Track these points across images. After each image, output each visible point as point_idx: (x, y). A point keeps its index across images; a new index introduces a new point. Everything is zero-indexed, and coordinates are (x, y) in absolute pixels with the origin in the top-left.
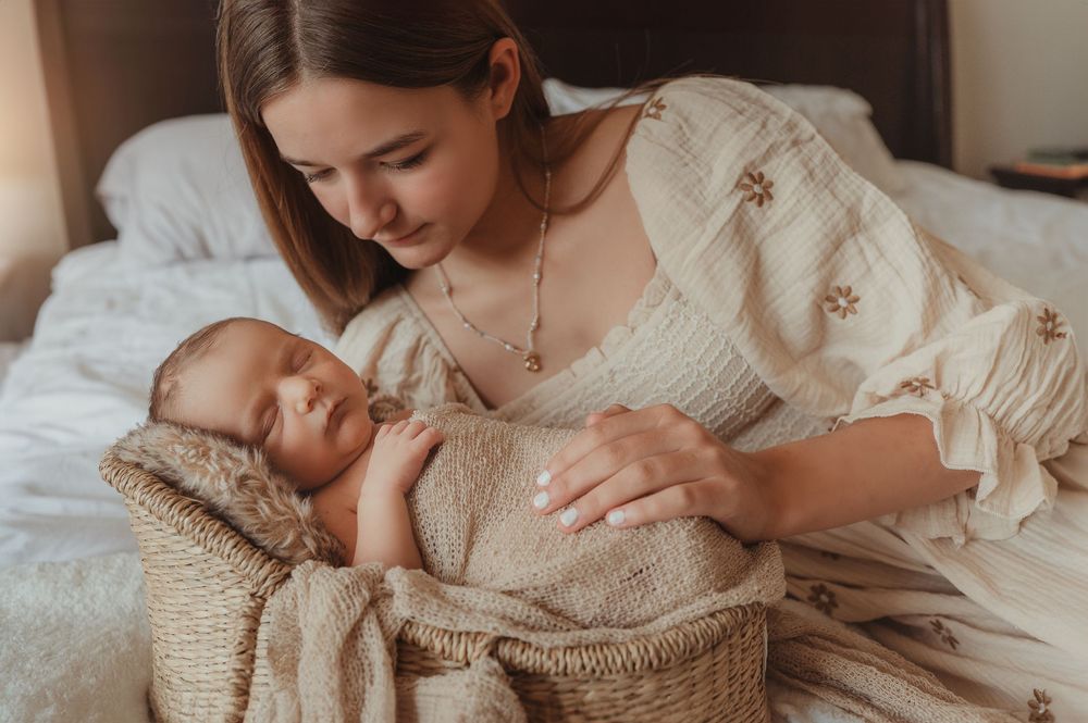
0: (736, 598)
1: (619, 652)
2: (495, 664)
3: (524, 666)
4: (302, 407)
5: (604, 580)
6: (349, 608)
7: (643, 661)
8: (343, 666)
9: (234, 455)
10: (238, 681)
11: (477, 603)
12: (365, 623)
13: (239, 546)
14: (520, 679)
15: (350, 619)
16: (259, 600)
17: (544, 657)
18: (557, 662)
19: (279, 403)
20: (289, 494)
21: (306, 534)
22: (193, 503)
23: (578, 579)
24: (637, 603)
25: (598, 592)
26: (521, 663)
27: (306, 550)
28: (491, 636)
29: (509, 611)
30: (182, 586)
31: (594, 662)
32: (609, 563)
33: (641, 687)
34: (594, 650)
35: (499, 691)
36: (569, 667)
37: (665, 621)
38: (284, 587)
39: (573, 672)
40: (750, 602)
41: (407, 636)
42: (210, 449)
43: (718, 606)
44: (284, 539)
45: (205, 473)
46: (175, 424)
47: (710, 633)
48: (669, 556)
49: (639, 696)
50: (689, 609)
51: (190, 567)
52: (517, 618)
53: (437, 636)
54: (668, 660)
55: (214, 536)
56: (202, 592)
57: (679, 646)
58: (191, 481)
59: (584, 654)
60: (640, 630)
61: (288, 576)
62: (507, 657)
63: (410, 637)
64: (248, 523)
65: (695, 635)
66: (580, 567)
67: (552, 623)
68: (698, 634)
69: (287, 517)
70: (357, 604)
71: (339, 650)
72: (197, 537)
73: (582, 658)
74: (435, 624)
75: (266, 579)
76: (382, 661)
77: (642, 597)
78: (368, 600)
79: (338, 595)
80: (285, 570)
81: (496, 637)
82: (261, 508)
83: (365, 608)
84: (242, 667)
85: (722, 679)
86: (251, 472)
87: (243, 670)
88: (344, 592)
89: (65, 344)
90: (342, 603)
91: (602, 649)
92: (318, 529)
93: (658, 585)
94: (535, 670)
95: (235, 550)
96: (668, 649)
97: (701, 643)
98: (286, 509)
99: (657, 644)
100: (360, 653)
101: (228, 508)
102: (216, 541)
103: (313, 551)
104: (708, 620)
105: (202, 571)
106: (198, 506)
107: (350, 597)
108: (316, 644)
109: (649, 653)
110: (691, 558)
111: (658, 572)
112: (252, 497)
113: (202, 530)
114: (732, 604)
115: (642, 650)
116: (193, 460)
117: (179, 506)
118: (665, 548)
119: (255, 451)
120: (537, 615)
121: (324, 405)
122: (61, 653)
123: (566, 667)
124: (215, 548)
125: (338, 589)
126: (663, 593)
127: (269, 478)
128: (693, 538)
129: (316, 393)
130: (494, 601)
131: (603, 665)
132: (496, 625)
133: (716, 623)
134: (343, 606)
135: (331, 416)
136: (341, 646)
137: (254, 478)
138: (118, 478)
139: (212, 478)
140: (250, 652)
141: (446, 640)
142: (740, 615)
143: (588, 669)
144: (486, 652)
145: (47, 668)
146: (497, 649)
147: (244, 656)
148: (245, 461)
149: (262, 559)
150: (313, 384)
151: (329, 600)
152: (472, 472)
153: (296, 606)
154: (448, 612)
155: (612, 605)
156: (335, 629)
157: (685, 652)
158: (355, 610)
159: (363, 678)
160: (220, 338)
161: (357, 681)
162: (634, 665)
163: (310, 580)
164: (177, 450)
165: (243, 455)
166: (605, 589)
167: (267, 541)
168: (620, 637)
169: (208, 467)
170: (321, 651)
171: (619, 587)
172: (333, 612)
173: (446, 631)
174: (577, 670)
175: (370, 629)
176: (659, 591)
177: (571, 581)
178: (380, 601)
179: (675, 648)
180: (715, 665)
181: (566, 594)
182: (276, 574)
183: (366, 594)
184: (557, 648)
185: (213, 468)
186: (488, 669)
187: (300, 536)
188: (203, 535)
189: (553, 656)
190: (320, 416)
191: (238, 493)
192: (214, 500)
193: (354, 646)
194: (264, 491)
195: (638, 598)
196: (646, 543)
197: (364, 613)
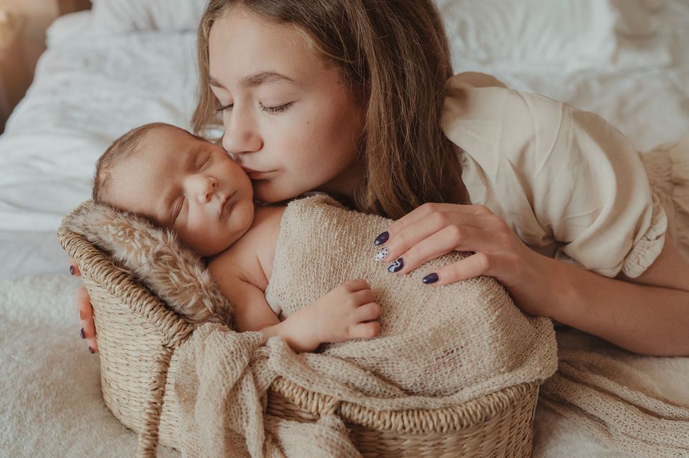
0: (523, 377)
1: (431, 418)
2: (338, 421)
3: (360, 422)
4: (202, 198)
5: (424, 357)
6: (232, 369)
7: (449, 426)
8: (227, 409)
9: (153, 236)
10: (152, 411)
11: (328, 370)
12: (244, 381)
13: (155, 309)
14: (356, 432)
15: (233, 379)
16: (169, 350)
17: (375, 417)
18: (384, 423)
19: (185, 194)
20: (193, 266)
21: (205, 297)
22: (123, 273)
23: (404, 355)
24: (447, 375)
25: (419, 366)
26: (357, 420)
27: (205, 309)
28: (336, 400)
29: (352, 380)
30: (117, 326)
31: (412, 424)
32: (429, 345)
33: (446, 439)
34: (413, 415)
35: (340, 443)
36: (393, 426)
37: (467, 393)
38: (187, 342)
39: (396, 430)
40: (533, 380)
41: (275, 388)
42: (135, 230)
43: (509, 384)
44: (189, 301)
45: (130, 249)
46: (110, 206)
47: (501, 405)
48: (474, 342)
49: (443, 444)
50: (486, 385)
51: (121, 315)
52: (357, 384)
53: (297, 393)
54: (468, 426)
55: (138, 300)
56: (131, 333)
57: (476, 416)
58: (121, 254)
59: (405, 418)
60: (448, 400)
61: (191, 333)
62: (348, 414)
63: (277, 390)
64: (162, 289)
65: (490, 408)
66: (407, 347)
67: (383, 390)
68: (492, 406)
69: (191, 284)
70: (238, 367)
71: (224, 400)
72: (125, 300)
73: (403, 421)
74: (296, 381)
75: (174, 335)
76: (255, 410)
77: (451, 371)
78: (247, 363)
79: (225, 360)
80: (189, 329)
81: (339, 401)
82: (172, 277)
83: (245, 370)
84: (155, 401)
85: (505, 430)
86: (165, 249)
87: (155, 403)
88: (230, 356)
89: (54, 92)
90: (227, 365)
91: (418, 414)
92: (214, 292)
93: (464, 362)
94: (367, 425)
95: (152, 312)
96: (469, 419)
97: (494, 413)
98: (191, 278)
99: (461, 415)
100: (239, 402)
101: (147, 277)
102: (139, 304)
103: (210, 310)
104: (500, 394)
105: (130, 320)
106: (125, 275)
107: (234, 361)
108: (207, 395)
109: (454, 421)
110: (490, 344)
111: (465, 353)
112: (165, 268)
113: (129, 295)
114: (519, 382)
115: (449, 419)
116: (121, 239)
117: (111, 276)
118: (472, 336)
119: (168, 233)
120: (373, 383)
121: (218, 197)
122: (40, 349)
123: (391, 426)
124: (138, 309)
125: (225, 354)
126: (467, 369)
127: (178, 253)
128: (494, 329)
129: (212, 188)
130: (341, 370)
131: (418, 427)
132: (341, 392)
133: (506, 397)
134: (228, 369)
135: (224, 205)
136: (225, 397)
137: (167, 254)
138: (69, 247)
139: (136, 253)
140: (161, 389)
141: (303, 396)
142: (525, 390)
143: (407, 429)
144: (332, 411)
145: (29, 361)
146: (341, 407)
147: (156, 392)
148: (161, 240)
149: (172, 319)
150: (210, 182)
151: (218, 363)
152: (332, 259)
153: (195, 359)
154: (307, 374)
155: (428, 376)
156: (221, 385)
157: (481, 419)
158: (237, 372)
159: (241, 418)
160: (142, 142)
161: (237, 420)
162: (442, 428)
163: (205, 342)
164: (110, 230)
165: (158, 235)
166: (424, 364)
167: (176, 303)
168: (433, 405)
169: (133, 244)
170: (211, 398)
171: (435, 362)
172: (220, 372)
173: (303, 390)
174: (399, 429)
175: (247, 385)
176: (464, 368)
177: (400, 356)
178: (256, 362)
179: (474, 417)
180: (501, 421)
181: (395, 365)
182: (181, 332)
183: (246, 359)
184: (385, 411)
185: (136, 245)
186: (333, 425)
187: (201, 298)
188: (129, 299)
189: (381, 417)
190: (215, 206)
191: (155, 266)
192: (136, 271)
193: (235, 395)
194: (174, 263)
195: (449, 372)
196: (458, 331)
197: (245, 373)
